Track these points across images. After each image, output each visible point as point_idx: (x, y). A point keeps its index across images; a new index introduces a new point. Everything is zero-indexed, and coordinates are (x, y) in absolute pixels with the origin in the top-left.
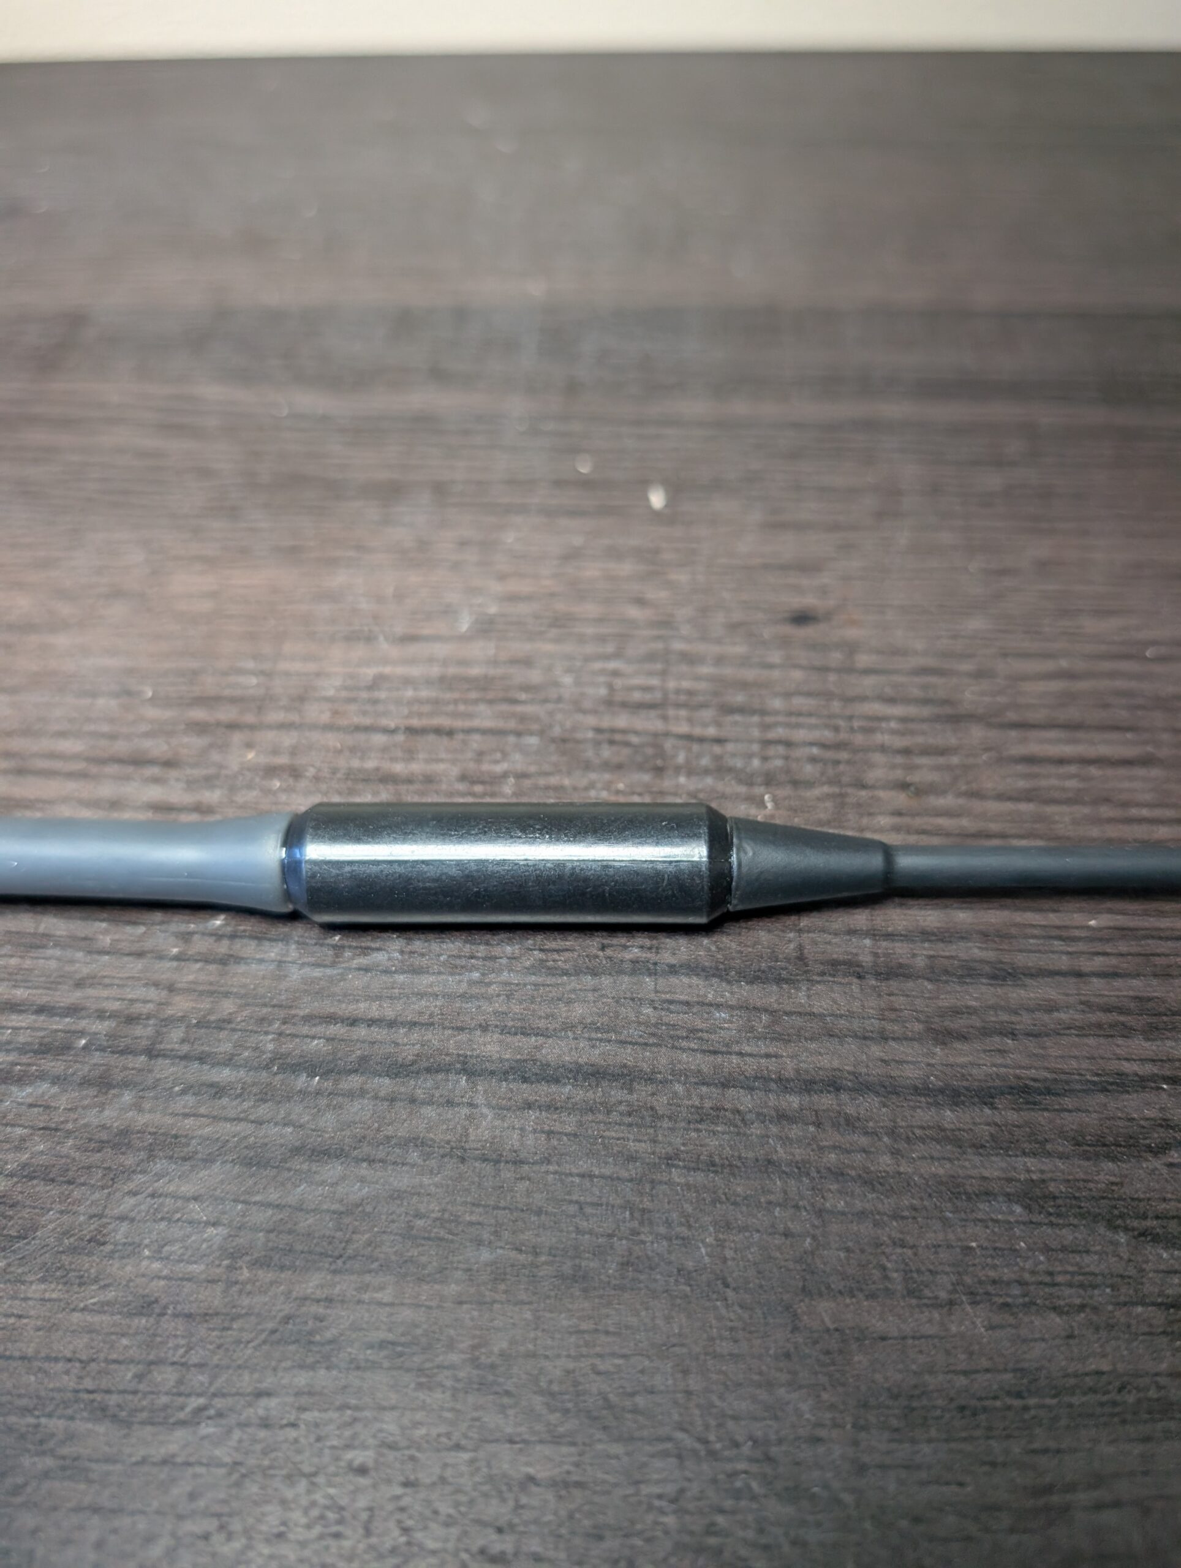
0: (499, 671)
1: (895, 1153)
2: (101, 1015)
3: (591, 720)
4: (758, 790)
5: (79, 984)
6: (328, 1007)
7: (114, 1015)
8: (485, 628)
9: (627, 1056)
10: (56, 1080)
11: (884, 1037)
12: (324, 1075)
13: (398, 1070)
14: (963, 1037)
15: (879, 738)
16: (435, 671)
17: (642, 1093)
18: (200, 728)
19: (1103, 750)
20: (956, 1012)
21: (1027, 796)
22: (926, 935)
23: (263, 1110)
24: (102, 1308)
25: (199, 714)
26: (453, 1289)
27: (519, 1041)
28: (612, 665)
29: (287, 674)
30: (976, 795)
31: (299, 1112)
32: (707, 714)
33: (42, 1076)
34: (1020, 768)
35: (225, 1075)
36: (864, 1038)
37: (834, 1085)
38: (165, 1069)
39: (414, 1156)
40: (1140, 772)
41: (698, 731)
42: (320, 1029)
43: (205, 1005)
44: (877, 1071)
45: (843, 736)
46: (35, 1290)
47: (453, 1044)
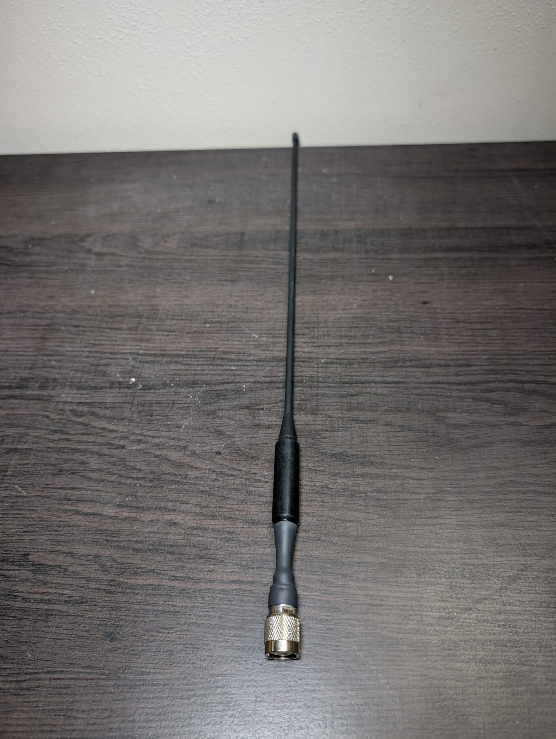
0: (364, 315)
1: (450, 393)
2: (306, 377)
3: (385, 324)
4: (420, 336)
5: (300, 372)
6: (347, 374)
7: (309, 377)
8: (359, 306)
9: (402, 380)
10: (302, 387)
11: (447, 376)
12: (350, 384)
13: (362, 383)
14: (461, 375)
15: (442, 326)
16: (351, 316)
17: (406, 385)
18: (308, 328)
19: (487, 327)
20: (459, 372)
21: (472, 336)
22: (453, 360)
23: (340, 389)
24: (322, 418)
25: (306, 325)
26: (379, 413)
27: (382, 378)
28: (387, 313)
29: (321, 317)
30: (461, 336)
31: (346, 389)
32: (408, 322)
33: (300, 386)
34: (470, 331)
35: (332, 385)
36: (443, 376)
37: (439, 383)
38: (321, 385)
39: (368, 395)
40: (494, 331)
41: (406, 326)
42: (347, 377)
43: (325, 374)
44: (446, 381)
45: (435, 326)
46: (310, 416)
47: (371, 379)
